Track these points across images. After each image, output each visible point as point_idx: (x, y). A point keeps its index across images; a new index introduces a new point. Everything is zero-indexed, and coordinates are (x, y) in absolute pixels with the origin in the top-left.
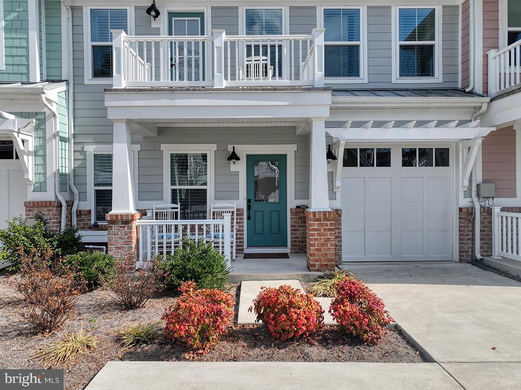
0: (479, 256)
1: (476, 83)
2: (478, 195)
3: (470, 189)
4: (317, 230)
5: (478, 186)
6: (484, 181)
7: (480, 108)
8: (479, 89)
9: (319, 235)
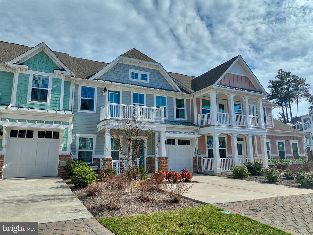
0: (198, 171)
1: (196, 122)
2: (197, 154)
3: (195, 152)
4: (163, 162)
5: (197, 151)
6: (199, 150)
7: (197, 129)
8: (196, 124)
9: (164, 164)
